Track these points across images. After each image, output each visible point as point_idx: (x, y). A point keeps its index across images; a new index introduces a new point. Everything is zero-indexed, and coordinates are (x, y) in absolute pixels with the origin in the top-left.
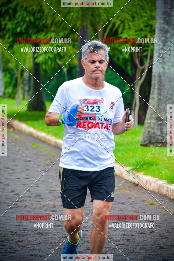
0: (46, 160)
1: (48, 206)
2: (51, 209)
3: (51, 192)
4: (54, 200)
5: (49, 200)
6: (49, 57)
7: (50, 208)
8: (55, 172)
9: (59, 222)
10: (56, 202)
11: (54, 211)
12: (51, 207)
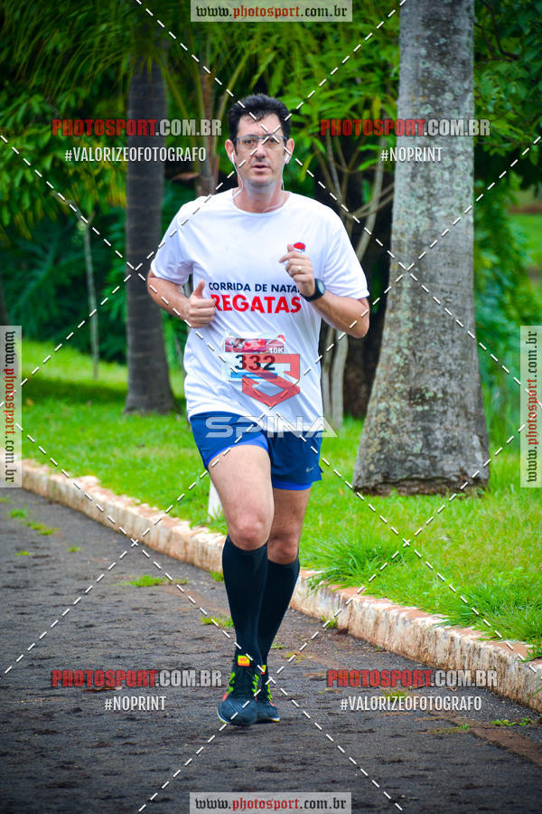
0: (18, 549)
1: (24, 714)
2: (38, 726)
3: (35, 663)
4: (47, 692)
5: (30, 691)
6: (24, 181)
7: (33, 721)
8: (51, 591)
9: (66, 773)
10: (54, 700)
11: (47, 732)
12: (37, 718)
